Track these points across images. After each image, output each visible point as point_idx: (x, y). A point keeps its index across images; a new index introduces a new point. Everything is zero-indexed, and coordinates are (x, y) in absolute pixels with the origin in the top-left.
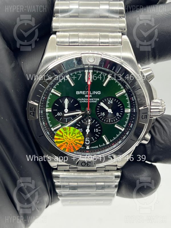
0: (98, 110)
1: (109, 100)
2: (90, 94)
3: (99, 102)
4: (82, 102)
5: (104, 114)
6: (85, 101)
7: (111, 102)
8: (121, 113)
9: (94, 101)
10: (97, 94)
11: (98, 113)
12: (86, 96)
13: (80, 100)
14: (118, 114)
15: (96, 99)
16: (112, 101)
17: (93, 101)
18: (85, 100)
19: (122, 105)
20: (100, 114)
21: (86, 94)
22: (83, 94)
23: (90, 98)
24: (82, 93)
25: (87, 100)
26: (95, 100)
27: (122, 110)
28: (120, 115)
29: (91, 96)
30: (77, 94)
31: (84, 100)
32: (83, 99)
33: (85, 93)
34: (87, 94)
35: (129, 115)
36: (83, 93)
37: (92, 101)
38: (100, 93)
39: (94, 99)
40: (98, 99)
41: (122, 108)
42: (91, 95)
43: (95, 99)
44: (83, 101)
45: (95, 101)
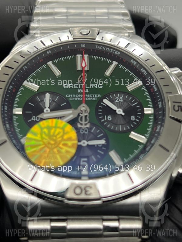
0: (100, 112)
1: (118, 97)
2: (86, 88)
3: (101, 100)
4: (73, 99)
5: (109, 118)
6: (78, 99)
7: (120, 101)
8: (139, 115)
9: (93, 97)
10: (96, 87)
11: (100, 115)
12: (80, 91)
13: (71, 97)
14: (133, 118)
15: (96, 95)
16: (122, 98)
17: (91, 98)
18: (79, 97)
19: (140, 104)
20: (104, 118)
21: (79, 89)
22: (75, 88)
23: (86, 93)
24: (72, 87)
25: (80, 97)
26: (95, 97)
27: (139, 112)
28: (138, 119)
29: (88, 92)
30: (64, 88)
31: (76, 97)
32: (74, 95)
33: (78, 86)
34: (81, 88)
35: (152, 117)
36: (75, 86)
37: (89, 97)
38: (102, 87)
39: (92, 96)
40: (99, 95)
41: (138, 108)
42: (88, 90)
43: (94, 95)
44: (74, 97)
45: (94, 99)
